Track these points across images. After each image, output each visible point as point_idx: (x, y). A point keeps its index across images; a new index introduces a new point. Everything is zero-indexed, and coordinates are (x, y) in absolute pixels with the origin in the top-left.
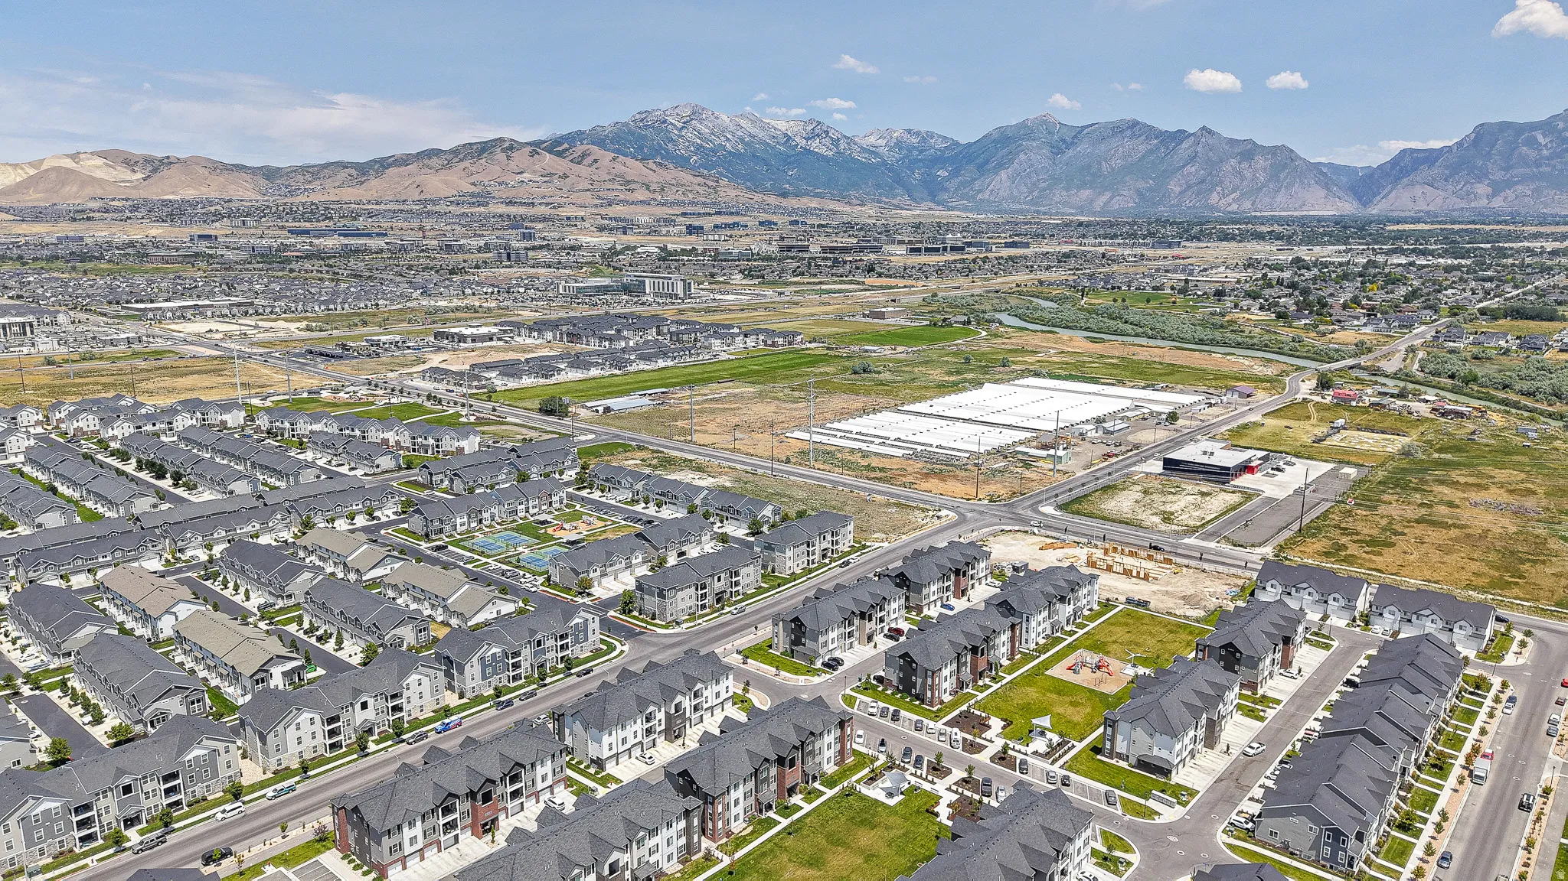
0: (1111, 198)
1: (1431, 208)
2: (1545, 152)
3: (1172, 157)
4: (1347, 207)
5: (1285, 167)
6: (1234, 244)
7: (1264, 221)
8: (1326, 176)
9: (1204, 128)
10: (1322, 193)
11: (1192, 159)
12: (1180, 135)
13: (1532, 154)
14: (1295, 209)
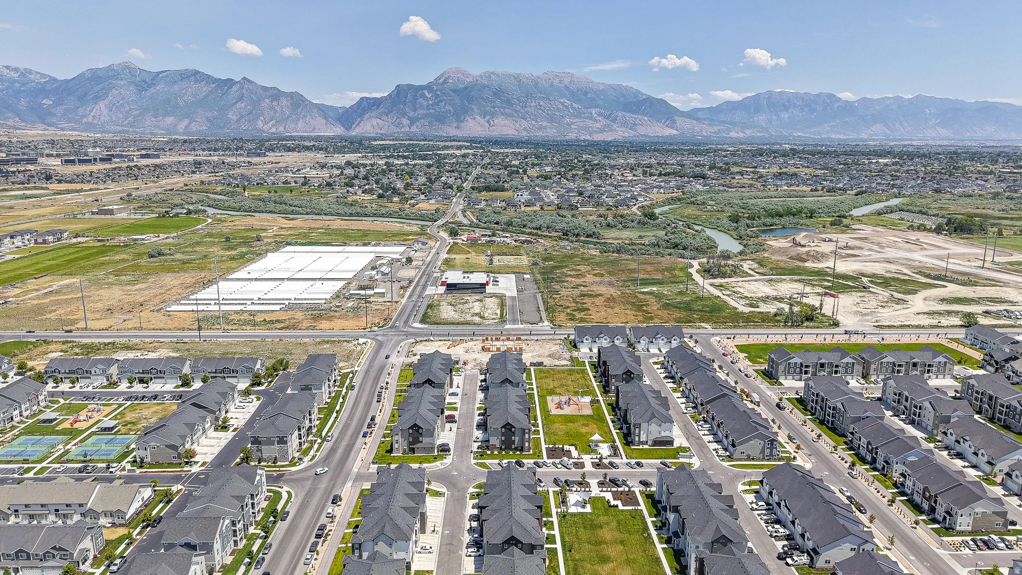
0: (190, 124)
1: (382, 132)
2: (431, 102)
3: (227, 96)
4: (337, 130)
5: (299, 105)
6: (295, 154)
7: (292, 138)
8: (324, 111)
9: (244, 78)
10: (324, 121)
11: (241, 98)
12: (229, 82)
13: (425, 103)
14: (310, 132)
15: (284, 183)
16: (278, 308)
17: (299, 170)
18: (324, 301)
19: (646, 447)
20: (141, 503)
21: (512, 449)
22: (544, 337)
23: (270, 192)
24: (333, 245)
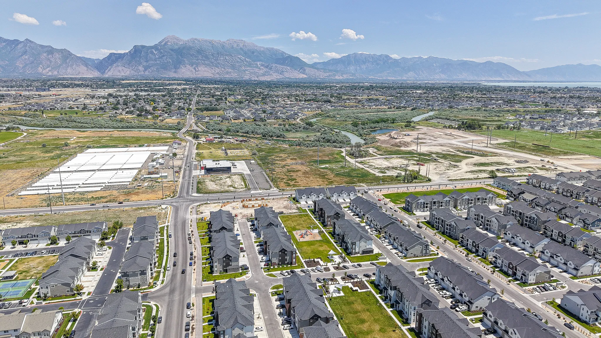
1: (126, 74)
2: (157, 56)
3: (15, 51)
4: (94, 74)
5: (68, 58)
6: (70, 89)
7: (64, 79)
8: (85, 62)
9: (27, 39)
10: (85, 68)
11: (25, 53)
12: (16, 42)
13: (153, 57)
14: (76, 75)
15: (69, 108)
16: (99, 189)
17: (76, 100)
18: (129, 183)
19: (359, 255)
20: (57, 323)
21: (285, 264)
22: (277, 197)
23: (61, 114)
24: (119, 147)
